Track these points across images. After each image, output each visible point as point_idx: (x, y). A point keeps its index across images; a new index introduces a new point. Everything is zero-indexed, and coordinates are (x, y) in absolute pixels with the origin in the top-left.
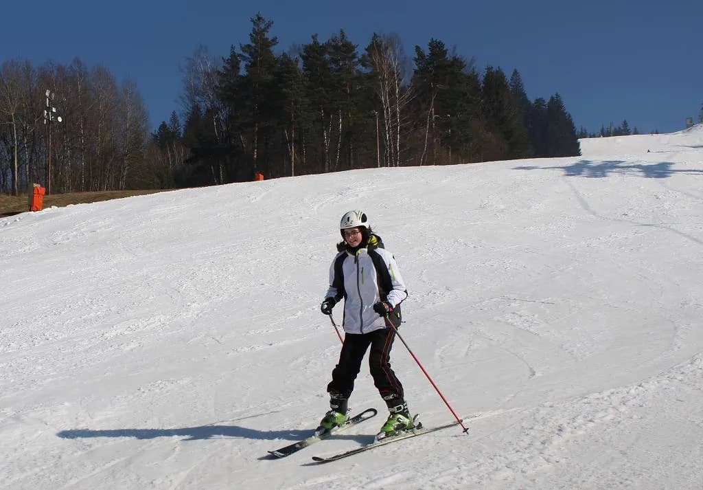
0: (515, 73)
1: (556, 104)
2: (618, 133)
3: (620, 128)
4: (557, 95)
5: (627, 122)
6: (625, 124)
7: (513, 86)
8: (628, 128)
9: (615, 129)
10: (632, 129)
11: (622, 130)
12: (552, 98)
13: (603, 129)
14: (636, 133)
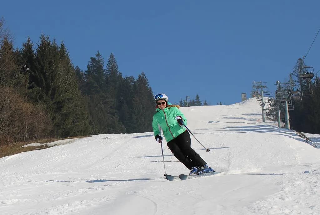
0: (112, 56)
1: (142, 81)
2: (192, 104)
3: (193, 100)
4: (143, 74)
5: (199, 96)
6: (198, 97)
7: (110, 67)
8: (200, 100)
9: (191, 101)
10: (203, 102)
11: (195, 102)
12: (140, 76)
13: (181, 101)
14: (206, 104)
